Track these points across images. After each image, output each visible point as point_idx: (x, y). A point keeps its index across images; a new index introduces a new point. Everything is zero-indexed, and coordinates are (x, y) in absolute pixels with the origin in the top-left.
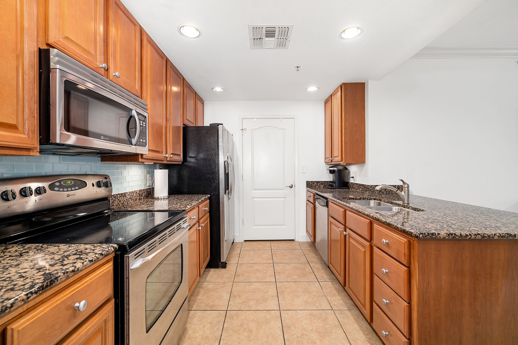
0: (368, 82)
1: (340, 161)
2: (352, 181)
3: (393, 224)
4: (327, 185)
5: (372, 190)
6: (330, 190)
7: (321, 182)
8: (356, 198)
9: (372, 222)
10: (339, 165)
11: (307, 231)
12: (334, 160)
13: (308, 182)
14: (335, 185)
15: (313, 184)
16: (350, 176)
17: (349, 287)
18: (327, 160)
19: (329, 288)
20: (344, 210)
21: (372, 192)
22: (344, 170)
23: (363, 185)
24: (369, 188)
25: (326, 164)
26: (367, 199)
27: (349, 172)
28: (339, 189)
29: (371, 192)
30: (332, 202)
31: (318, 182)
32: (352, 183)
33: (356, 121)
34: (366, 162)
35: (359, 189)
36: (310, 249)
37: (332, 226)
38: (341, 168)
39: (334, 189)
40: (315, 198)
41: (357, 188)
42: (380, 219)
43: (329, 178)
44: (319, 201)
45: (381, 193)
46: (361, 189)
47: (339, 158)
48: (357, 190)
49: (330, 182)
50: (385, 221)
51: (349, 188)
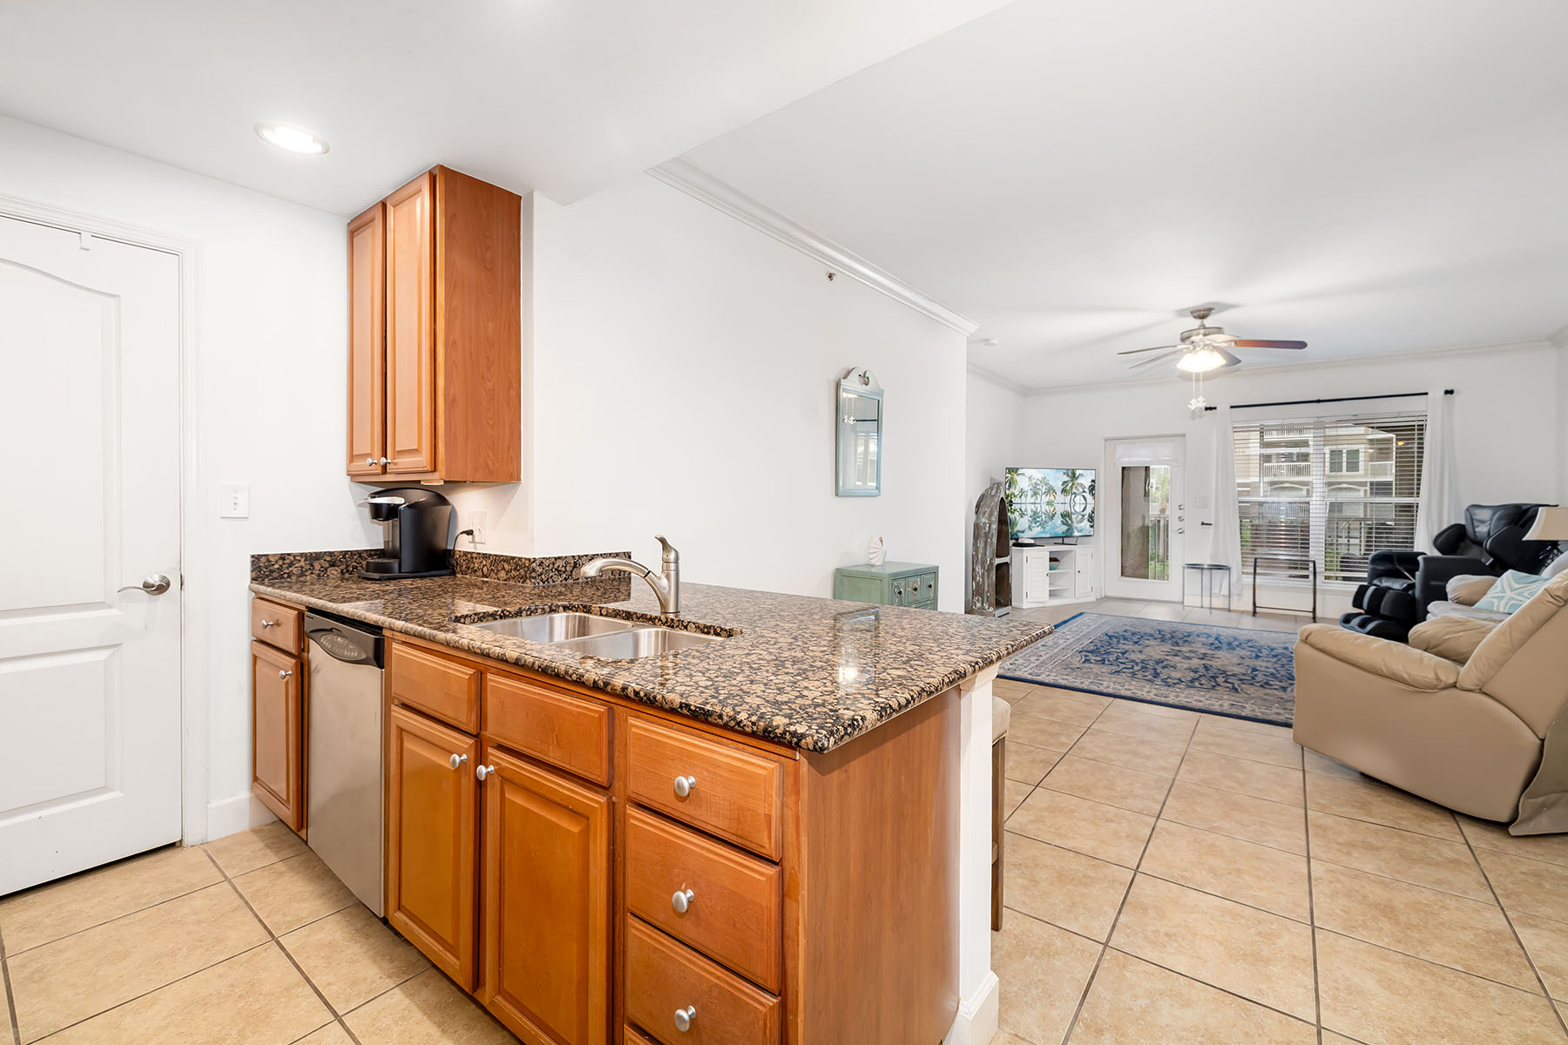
0: (531, 195)
1: (428, 468)
2: (464, 545)
3: (718, 709)
4: (356, 568)
5: (543, 576)
6: (376, 586)
7: (331, 554)
8: (502, 612)
9: (612, 708)
10: (416, 485)
11: (255, 779)
12: (395, 464)
13: (263, 559)
14: (396, 566)
15: (291, 565)
16: (456, 526)
17: (500, 990)
18: (363, 465)
19: (396, 1022)
20: (471, 671)
21: (544, 583)
22: (435, 505)
23: (513, 558)
24: (534, 570)
25: (352, 481)
26: (543, 609)
27: (453, 513)
28: (415, 577)
29: (541, 584)
30: (404, 643)
31: (313, 558)
32: (466, 554)
33: (491, 325)
34: (522, 478)
35: (497, 574)
36: (272, 858)
37: (409, 745)
38: (419, 496)
39: (394, 579)
40: (307, 628)
41: (485, 569)
42: (659, 697)
43: (367, 536)
44: (332, 642)
45: (570, 581)
46: (502, 574)
47: (423, 460)
48: (485, 579)
49: (371, 553)
50: (681, 703)
51: (454, 573)
